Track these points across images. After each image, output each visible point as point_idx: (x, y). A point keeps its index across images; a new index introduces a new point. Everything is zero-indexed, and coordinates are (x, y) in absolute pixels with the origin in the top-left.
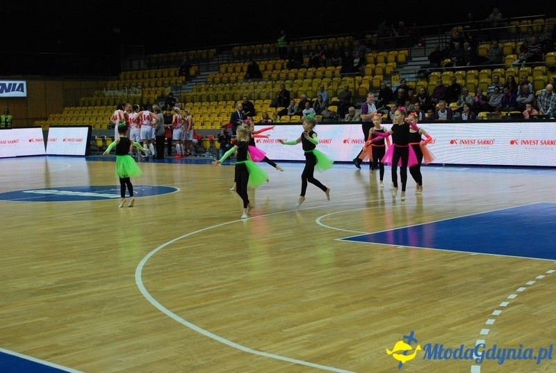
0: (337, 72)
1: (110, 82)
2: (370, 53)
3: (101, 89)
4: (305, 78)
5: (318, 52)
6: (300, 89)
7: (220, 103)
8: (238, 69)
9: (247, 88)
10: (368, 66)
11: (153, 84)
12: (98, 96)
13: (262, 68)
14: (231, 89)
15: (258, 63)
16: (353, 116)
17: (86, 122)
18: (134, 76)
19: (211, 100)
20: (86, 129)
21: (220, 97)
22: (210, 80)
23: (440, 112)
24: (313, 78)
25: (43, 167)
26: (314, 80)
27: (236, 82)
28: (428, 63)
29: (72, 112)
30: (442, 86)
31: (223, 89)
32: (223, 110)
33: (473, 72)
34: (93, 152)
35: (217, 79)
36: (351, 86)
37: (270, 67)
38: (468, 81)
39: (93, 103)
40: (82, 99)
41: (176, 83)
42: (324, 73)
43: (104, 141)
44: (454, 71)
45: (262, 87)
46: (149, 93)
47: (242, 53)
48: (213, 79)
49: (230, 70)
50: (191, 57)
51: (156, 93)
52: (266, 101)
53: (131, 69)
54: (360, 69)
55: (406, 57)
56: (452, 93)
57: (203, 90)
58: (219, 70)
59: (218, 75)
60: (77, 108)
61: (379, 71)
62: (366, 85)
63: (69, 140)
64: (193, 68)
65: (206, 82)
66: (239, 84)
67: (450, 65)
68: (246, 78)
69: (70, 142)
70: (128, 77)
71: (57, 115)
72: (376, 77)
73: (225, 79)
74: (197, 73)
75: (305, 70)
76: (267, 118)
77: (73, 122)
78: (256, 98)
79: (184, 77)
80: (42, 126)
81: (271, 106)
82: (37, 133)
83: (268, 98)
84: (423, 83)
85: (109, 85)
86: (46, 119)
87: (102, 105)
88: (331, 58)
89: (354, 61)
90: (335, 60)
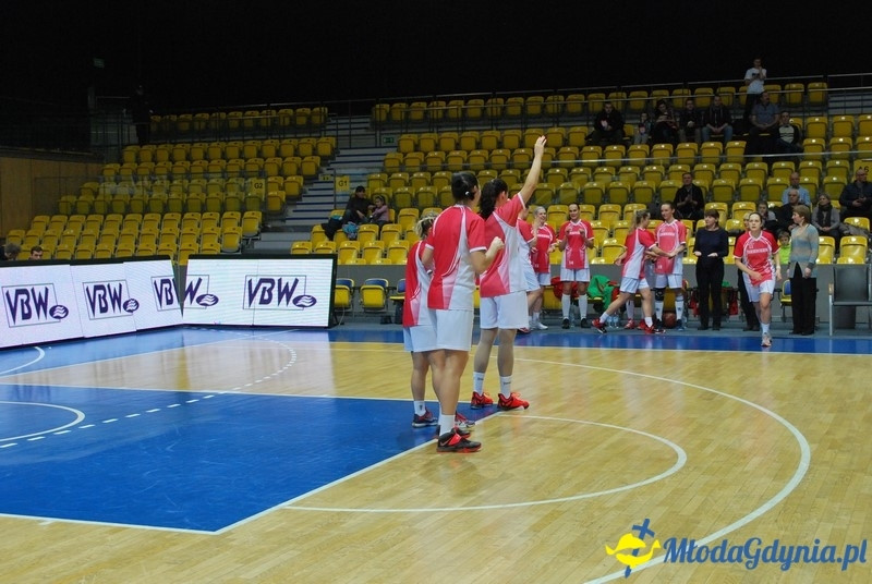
12: (97, 193)
40: (65, 199)
88: (705, 125)
89: (782, 130)
90: (714, 129)
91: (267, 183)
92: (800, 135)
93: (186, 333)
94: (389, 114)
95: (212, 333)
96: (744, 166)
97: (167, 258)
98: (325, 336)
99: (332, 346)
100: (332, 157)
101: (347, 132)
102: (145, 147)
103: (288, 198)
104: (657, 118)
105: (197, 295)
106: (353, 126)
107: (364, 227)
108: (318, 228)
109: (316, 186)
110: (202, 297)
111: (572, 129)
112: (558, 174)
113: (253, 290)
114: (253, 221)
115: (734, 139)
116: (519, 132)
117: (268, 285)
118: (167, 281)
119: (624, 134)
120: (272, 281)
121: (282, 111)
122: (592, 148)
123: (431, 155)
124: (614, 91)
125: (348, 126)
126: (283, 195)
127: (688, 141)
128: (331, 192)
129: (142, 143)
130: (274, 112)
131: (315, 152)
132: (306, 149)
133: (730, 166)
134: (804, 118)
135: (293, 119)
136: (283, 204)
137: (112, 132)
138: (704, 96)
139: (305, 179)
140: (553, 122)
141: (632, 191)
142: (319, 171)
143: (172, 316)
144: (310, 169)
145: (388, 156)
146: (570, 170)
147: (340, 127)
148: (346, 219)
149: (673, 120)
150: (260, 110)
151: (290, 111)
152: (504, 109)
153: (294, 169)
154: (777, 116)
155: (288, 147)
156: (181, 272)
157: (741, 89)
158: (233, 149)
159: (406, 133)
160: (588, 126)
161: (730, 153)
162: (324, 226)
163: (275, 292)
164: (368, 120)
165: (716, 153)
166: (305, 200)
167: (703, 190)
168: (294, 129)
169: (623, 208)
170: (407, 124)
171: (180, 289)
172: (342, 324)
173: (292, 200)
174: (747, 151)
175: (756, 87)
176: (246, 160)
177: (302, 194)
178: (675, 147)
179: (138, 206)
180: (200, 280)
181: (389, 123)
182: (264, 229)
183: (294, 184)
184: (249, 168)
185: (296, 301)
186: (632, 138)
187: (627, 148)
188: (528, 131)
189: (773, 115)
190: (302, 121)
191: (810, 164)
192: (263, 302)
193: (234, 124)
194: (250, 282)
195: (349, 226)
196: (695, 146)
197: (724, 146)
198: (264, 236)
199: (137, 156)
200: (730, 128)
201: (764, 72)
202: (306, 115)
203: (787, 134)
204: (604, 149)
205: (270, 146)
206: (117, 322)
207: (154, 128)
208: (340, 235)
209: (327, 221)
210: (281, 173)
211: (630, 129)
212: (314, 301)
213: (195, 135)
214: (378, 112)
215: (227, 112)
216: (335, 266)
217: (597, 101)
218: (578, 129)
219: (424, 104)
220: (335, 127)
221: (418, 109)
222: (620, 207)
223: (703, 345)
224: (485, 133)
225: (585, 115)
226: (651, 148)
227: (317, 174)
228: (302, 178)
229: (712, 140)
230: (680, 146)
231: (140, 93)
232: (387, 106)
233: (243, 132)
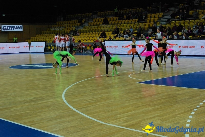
0: (137, 21)
1: (53, 25)
2: (149, 14)
3: (50, 28)
4: (125, 24)
5: (130, 14)
6: (123, 27)
7: (93, 33)
8: (100, 20)
9: (103, 27)
10: (148, 19)
11: (69, 26)
12: (49, 31)
13: (109, 20)
14: (97, 27)
15: (107, 18)
16: (142, 37)
17: (44, 40)
18: (62, 23)
19: (90, 31)
20: (44, 43)
21: (93, 31)
22: (89, 24)
23: (175, 36)
24: (128, 23)
25: (29, 57)
26: (128, 24)
27: (99, 25)
28: (171, 18)
29: (39, 36)
30: (175, 26)
31: (94, 28)
32: (94, 36)
33: (187, 21)
34: (47, 51)
35: (92, 24)
36: (142, 26)
37: (112, 19)
38: (185, 24)
39: (47, 33)
40: (43, 32)
41: (77, 26)
42: (132, 22)
43: (51, 47)
44: (180, 20)
45: (108, 27)
46: (67, 29)
47: (101, 14)
48: (91, 24)
49: (97, 20)
50: (83, 16)
51: (70, 29)
52: (110, 32)
53: (61, 21)
54: (145, 20)
55: (162, 16)
56: (179, 29)
57: (87, 28)
58: (93, 21)
59: (92, 23)
60: (41, 35)
61: (152, 21)
62: (147, 26)
63: (38, 47)
64: (83, 20)
65: (88, 25)
66: (100, 26)
67: (179, 18)
68: (103, 24)
69: (39, 47)
70: (59, 23)
71: (34, 38)
72: (151, 23)
73: (95, 24)
74: (85, 22)
75: (125, 20)
76: (111, 38)
77: (40, 40)
78: (107, 31)
79: (80, 23)
80: (28, 41)
81: (112, 34)
82: (27, 44)
83: (111, 31)
84: (168, 25)
85: (53, 27)
86: (30, 39)
87: (50, 34)
96: (135, 24)
156: (30, 44)
167: (119, 29)
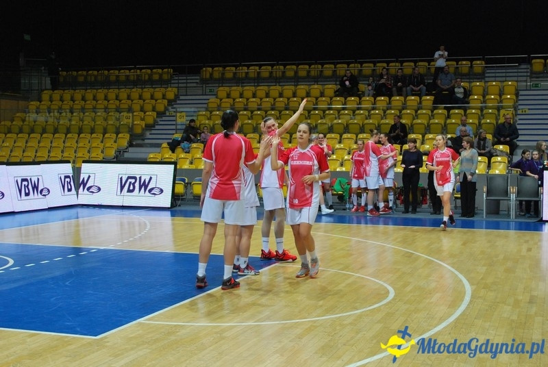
12: (24, 120)
88: (409, 86)
89: (456, 90)
90: (414, 88)
91: (133, 116)
92: (467, 93)
93: (79, 210)
94: (211, 75)
95: (97, 210)
97: (68, 162)
98: (169, 213)
99: (172, 220)
100: (175, 100)
101: (185, 85)
102: (56, 92)
103: (146, 125)
104: (379, 81)
105: (87, 186)
106: (188, 81)
107: (194, 145)
108: (165, 145)
109: (164, 118)
110: (90, 187)
111: (326, 86)
112: (316, 114)
113: (123, 183)
114: (124, 140)
115: (427, 95)
116: (293, 88)
117: (133, 181)
118: (68, 177)
119: (358, 90)
120: (135, 178)
121: (143, 71)
122: (338, 99)
123: (237, 100)
124: (352, 63)
125: (185, 81)
126: (143, 124)
127: (399, 95)
128: (174, 123)
129: (53, 89)
130: (138, 71)
131: (164, 97)
132: (158, 94)
133: (424, 111)
134: (470, 82)
135: (150, 76)
136: (143, 129)
137: (35, 81)
138: (408, 68)
139: (157, 114)
140: (315, 82)
141: (363, 126)
142: (166, 109)
143: (71, 199)
144: (160, 108)
145: (210, 100)
146: (324, 111)
147: (180, 81)
148: (183, 140)
149: (389, 82)
150: (130, 69)
151: (149, 71)
152: (284, 72)
153: (150, 107)
154: (453, 81)
155: (147, 93)
156: (77, 171)
157: (432, 63)
158: (112, 94)
159: (222, 86)
160: (336, 84)
161: (424, 103)
162: (168, 144)
163: (137, 185)
164: (198, 78)
165: (415, 104)
166: (157, 127)
167: (407, 126)
168: (151, 82)
169: (357, 136)
170: (222, 81)
171: (76, 182)
172: (179, 206)
173: (149, 127)
174: (435, 102)
175: (441, 63)
176: (120, 101)
177: (155, 123)
178: (390, 99)
179: (51, 129)
180: (89, 177)
181: (211, 80)
182: (131, 145)
183: (151, 117)
184: (122, 106)
185: (150, 191)
186: (363, 92)
187: (360, 99)
188: (299, 87)
189: (451, 81)
190: (156, 77)
191: (473, 111)
192: (129, 191)
193: (113, 78)
194: (121, 178)
195: (185, 144)
196: (402, 98)
197: (420, 99)
198: (131, 149)
199: (51, 97)
200: (425, 88)
201: (446, 53)
202: (159, 73)
203: (459, 92)
204: (346, 99)
205: (135, 93)
206: (35, 202)
207: (61, 80)
208: (179, 150)
209: (171, 141)
210: (142, 110)
211: (362, 87)
212: (162, 191)
213: (88, 85)
214: (204, 73)
215: (109, 70)
216: (175, 169)
217: (342, 69)
218: (330, 86)
219: (233, 69)
220: (177, 81)
221: (230, 72)
222: (355, 136)
223: (406, 222)
224: (272, 87)
225: (334, 77)
226: (375, 100)
227: (165, 111)
228: (155, 113)
229: (413, 95)
230: (393, 98)
231: (53, 57)
232: (210, 69)
233: (118, 83)
